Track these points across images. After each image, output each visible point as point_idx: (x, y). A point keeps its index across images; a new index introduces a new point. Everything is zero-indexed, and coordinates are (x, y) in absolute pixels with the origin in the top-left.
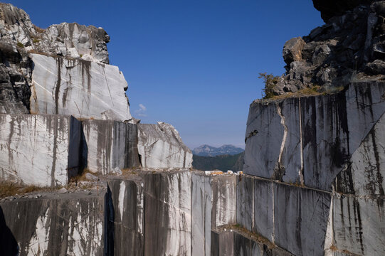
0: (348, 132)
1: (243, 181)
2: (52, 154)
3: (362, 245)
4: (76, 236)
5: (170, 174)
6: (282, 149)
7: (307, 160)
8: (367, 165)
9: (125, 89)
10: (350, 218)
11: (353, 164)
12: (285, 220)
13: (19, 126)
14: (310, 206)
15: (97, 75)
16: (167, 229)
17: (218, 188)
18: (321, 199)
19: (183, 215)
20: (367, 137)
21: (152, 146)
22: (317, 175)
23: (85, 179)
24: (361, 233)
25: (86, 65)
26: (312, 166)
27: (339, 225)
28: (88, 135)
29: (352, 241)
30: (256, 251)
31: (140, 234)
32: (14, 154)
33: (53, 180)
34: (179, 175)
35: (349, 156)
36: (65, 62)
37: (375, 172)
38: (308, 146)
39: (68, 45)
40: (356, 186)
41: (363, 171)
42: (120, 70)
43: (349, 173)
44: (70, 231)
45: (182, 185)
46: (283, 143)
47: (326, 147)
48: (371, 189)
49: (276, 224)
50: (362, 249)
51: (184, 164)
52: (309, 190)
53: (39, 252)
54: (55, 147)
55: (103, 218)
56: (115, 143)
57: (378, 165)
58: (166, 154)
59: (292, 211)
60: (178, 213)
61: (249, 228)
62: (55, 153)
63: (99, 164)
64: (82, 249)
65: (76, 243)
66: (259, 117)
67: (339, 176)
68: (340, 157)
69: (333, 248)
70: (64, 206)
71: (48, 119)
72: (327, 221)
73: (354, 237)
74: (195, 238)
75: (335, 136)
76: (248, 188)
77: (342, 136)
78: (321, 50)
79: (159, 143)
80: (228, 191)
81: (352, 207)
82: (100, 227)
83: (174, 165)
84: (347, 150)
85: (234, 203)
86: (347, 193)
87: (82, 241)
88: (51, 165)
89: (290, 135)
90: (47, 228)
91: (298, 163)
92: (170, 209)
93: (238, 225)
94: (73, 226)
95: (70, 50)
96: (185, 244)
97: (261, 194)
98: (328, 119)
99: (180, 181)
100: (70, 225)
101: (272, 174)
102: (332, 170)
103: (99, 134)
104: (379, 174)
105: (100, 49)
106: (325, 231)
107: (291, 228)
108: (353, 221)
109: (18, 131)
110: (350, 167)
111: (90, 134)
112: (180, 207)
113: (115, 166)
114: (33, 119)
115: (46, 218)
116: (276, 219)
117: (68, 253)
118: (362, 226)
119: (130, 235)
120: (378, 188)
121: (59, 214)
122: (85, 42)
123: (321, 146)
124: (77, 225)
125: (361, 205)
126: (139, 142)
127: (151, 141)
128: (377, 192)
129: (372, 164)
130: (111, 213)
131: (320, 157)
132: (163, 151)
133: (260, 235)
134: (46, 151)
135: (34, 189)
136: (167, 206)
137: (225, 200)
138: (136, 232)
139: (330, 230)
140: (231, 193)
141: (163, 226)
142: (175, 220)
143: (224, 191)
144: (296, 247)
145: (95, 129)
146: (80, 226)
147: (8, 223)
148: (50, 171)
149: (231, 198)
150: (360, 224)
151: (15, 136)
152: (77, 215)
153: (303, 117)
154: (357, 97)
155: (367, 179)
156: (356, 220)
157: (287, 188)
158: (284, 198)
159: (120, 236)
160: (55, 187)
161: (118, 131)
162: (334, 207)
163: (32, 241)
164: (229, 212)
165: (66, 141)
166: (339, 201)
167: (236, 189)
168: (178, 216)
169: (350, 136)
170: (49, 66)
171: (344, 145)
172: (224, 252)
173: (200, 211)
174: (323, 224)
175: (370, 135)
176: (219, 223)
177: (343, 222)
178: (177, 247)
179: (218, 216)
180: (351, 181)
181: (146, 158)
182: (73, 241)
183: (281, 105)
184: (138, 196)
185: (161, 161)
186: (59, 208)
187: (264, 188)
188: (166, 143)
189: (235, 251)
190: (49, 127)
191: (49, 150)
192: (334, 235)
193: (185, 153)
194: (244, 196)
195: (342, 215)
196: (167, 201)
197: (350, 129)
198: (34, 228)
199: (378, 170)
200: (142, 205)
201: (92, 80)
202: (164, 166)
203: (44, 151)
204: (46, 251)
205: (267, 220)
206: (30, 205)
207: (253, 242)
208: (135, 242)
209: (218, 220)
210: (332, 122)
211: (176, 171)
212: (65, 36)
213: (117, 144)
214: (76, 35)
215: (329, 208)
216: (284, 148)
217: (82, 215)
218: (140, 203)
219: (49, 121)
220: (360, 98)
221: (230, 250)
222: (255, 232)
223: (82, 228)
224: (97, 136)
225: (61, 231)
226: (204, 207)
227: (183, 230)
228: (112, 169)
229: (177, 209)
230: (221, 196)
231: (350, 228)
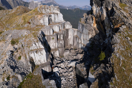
5: (69, 29)
6: (80, 28)
9: (63, 17)
15: (59, 16)
16: (68, 35)
17: (74, 31)
25: (57, 14)
32: (55, 29)
36: (55, 14)
42: (62, 14)
50: (84, 38)
56: (62, 26)
69: (82, 38)
79: (67, 25)
82: (63, 35)
83: (69, 28)
93: (76, 36)
96: (71, 37)
97: (78, 32)
109: (55, 27)
113: (63, 29)
115: (59, 35)
119: (65, 36)
125: (84, 35)
126: (65, 25)
135: (57, 32)
142: (69, 34)
149: (76, 32)
152: (61, 34)
157: (80, 32)
160: (58, 32)
162: (82, 34)
164: (76, 34)
170: (53, 15)
173: (72, 34)
176: (74, 35)
181: (66, 27)
182: (61, 36)
189: (76, 38)
191: (58, 29)
196: (68, 32)
200: (66, 33)
211: (70, 29)
214: (55, 9)
222: (78, 36)
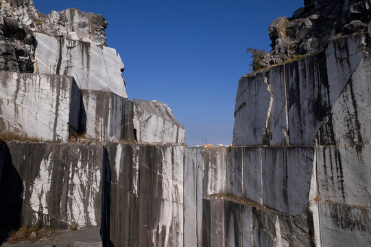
0: (328, 87)
1: (233, 152)
2: (54, 110)
3: (343, 193)
4: (76, 180)
5: (164, 147)
6: (269, 114)
7: (292, 120)
8: (346, 115)
9: (122, 70)
10: (332, 168)
11: (334, 115)
12: (272, 181)
13: (25, 84)
14: (295, 161)
15: (95, 56)
17: (209, 159)
18: (305, 154)
19: (176, 187)
20: (346, 87)
21: (147, 120)
22: (302, 132)
23: (84, 137)
24: (342, 181)
25: (86, 46)
26: (296, 125)
27: (322, 177)
28: (87, 104)
29: (334, 191)
30: (246, 214)
31: (135, 195)
32: (20, 109)
33: (55, 135)
34: (173, 149)
35: (330, 108)
36: (66, 42)
37: (354, 120)
38: (292, 107)
39: (69, 29)
40: (337, 137)
41: (342, 121)
42: (117, 52)
43: (330, 124)
44: (70, 176)
45: (175, 158)
46: (270, 109)
47: (309, 104)
48: (350, 137)
49: (265, 187)
50: (344, 197)
51: (177, 140)
52: (294, 148)
53: (42, 192)
54: (58, 104)
55: (101, 165)
56: (112, 113)
57: (356, 113)
58: (160, 129)
59: (279, 171)
60: (171, 184)
61: (239, 195)
62: (57, 110)
63: (97, 132)
64: (82, 193)
65: (76, 187)
66: (247, 90)
67: (321, 129)
68: (321, 111)
69: (317, 200)
70: (65, 151)
71: (51, 79)
72: (312, 173)
73: (336, 186)
74: (187, 209)
75: (316, 93)
76: (238, 157)
77: (324, 91)
78: (304, 24)
79: (154, 118)
80: (218, 161)
81: (333, 157)
82: (98, 174)
83: (167, 139)
84: (327, 103)
85: (225, 174)
86: (329, 144)
87: (82, 185)
88: (53, 121)
89: (276, 100)
90: (49, 171)
91: (284, 125)
92: (164, 181)
93: (228, 195)
94: (73, 171)
95: (71, 33)
96: (178, 215)
97: (250, 160)
98: (310, 78)
99: (173, 154)
100: (71, 170)
101: (260, 140)
102: (315, 125)
103: (97, 104)
104: (357, 121)
105: (99, 33)
106: (310, 183)
107: (278, 187)
108: (335, 171)
109: (23, 88)
110: (331, 119)
111: (89, 103)
112: (173, 179)
113: (111, 135)
114: (38, 78)
115: (49, 161)
116: (264, 181)
117: (69, 195)
118: (343, 174)
119: (126, 195)
120: (356, 136)
121: (61, 159)
122: (84, 27)
123: (305, 104)
124: (77, 170)
125: (342, 154)
126: (135, 117)
127: (145, 116)
128: (356, 140)
129: (351, 113)
130: (108, 174)
131: (304, 115)
132: (157, 126)
133: (250, 200)
134: (49, 108)
136: (161, 177)
137: (215, 170)
138: (131, 193)
139: (314, 182)
140: (221, 164)
141: (156, 196)
142: (168, 192)
143: (215, 162)
144: (283, 204)
145: (93, 99)
146: (80, 172)
147: (14, 163)
148: (52, 126)
149: (221, 168)
150: (341, 172)
151: (21, 92)
152: (77, 160)
153: (288, 82)
154: (335, 53)
155: (346, 128)
156: (337, 169)
157: (274, 150)
158: (271, 159)
159: (116, 196)
160: (56, 141)
161: (115, 103)
162: (317, 159)
163: (36, 181)
164: (219, 182)
165: (68, 100)
166: (322, 153)
167: (226, 159)
168: (171, 188)
169: (330, 90)
170: (51, 45)
171: (325, 99)
172: (215, 218)
173: (192, 182)
174: (308, 177)
175: (348, 85)
176: (210, 192)
177: (326, 173)
178: (170, 218)
179: (209, 185)
180: (332, 132)
181: (141, 132)
182: (73, 185)
183: (267, 74)
184: (134, 159)
185: (155, 135)
186: (61, 153)
187: (252, 154)
188: (160, 118)
189: (225, 218)
190: (52, 85)
191: (52, 107)
192: (318, 187)
193: (178, 128)
194: (233, 165)
195: (325, 166)
196: (161, 172)
197: (330, 83)
198: (39, 169)
199: (356, 118)
200: (137, 167)
201: (91, 60)
202: (158, 140)
203: (47, 108)
204: (48, 192)
205: (255, 185)
206: (34, 148)
207: (243, 206)
208: (130, 203)
209: (209, 189)
210: (314, 81)
211: (169, 145)
212: (66, 20)
213: (114, 114)
214: (77, 19)
215: (312, 160)
216: (271, 114)
217: (82, 161)
218: (135, 165)
219: (52, 80)
220: (338, 53)
221: (221, 216)
222: (245, 197)
223: (82, 174)
224: (95, 105)
225: (62, 174)
226: (196, 178)
227: (176, 201)
228: (109, 137)
229: (171, 181)
230: (212, 166)
231: (332, 178)
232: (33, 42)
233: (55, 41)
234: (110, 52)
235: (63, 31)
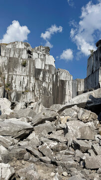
15: (47, 58)
18: (98, 71)
19: (70, 92)
21: (61, 74)
34: (69, 81)
36: (40, 55)
45: (69, 84)
58: (65, 76)
64: (48, 78)
76: (86, 80)
85: (84, 86)
92: (66, 90)
94: (46, 74)
101: (91, 73)
103: (49, 67)
107: (94, 82)
112: (69, 89)
121: (44, 72)
122: (44, 50)
123: (98, 59)
126: (58, 73)
131: (98, 62)
138: (57, 86)
139: (100, 76)
141: (64, 93)
149: (82, 84)
157: (94, 73)
158: (93, 76)
164: (82, 88)
167: (84, 82)
188: (65, 73)
190: (41, 60)
193: (70, 76)
196: (65, 87)
198: (40, 73)
202: (65, 79)
203: (40, 65)
204: (42, 77)
209: (78, 90)
212: (39, 49)
217: (48, 72)
226: (75, 87)
227: (70, 96)
230: (79, 84)
232: (32, 55)
233: (37, 54)
234: (51, 57)
235: (38, 52)
